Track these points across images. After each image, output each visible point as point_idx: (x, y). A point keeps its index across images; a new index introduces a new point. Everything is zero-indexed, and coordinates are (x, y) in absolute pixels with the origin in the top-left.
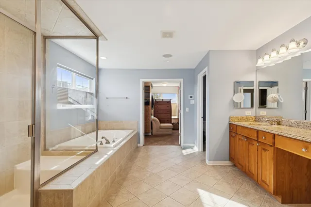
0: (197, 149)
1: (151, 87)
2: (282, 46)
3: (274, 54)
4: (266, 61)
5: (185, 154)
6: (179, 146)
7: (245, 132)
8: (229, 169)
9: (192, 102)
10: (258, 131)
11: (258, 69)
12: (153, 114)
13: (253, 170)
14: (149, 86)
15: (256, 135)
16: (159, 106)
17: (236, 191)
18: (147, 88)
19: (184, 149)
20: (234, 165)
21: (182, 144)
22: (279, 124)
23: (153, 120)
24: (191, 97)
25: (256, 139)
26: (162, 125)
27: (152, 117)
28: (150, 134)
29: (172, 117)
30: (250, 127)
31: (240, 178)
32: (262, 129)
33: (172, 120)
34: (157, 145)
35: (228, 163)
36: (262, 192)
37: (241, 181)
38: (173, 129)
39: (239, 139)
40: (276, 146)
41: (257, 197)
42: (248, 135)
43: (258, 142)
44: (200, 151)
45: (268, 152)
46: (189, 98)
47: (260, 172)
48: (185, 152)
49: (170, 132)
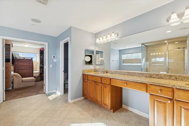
0: (59, 93)
1: (11, 45)
2: (109, 34)
3: (105, 37)
4: (100, 40)
5: (51, 99)
6: (44, 94)
7: (94, 79)
8: (84, 102)
9: (55, 60)
10: (101, 77)
11: (96, 44)
12: (13, 70)
13: (99, 99)
14: (9, 45)
15: (100, 80)
16: (20, 63)
17: (92, 115)
18: (8, 47)
19: (49, 96)
20: (86, 99)
21: (47, 92)
22: (107, 73)
23: (14, 75)
24: (54, 57)
25: (100, 82)
26: (24, 79)
27: (12, 73)
28: (11, 88)
29: (34, 72)
30: (97, 75)
31: (91, 105)
32: (104, 76)
33: (34, 74)
34: (21, 97)
35: (82, 98)
36: (103, 110)
37: (92, 107)
38: (36, 81)
39: (90, 83)
40: (111, 84)
41: (103, 114)
42: (96, 80)
43: (101, 83)
44: (62, 94)
45: (107, 88)
46: (53, 58)
47: (103, 99)
48: (51, 98)
49: (33, 84)
